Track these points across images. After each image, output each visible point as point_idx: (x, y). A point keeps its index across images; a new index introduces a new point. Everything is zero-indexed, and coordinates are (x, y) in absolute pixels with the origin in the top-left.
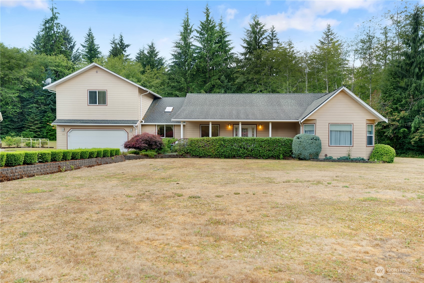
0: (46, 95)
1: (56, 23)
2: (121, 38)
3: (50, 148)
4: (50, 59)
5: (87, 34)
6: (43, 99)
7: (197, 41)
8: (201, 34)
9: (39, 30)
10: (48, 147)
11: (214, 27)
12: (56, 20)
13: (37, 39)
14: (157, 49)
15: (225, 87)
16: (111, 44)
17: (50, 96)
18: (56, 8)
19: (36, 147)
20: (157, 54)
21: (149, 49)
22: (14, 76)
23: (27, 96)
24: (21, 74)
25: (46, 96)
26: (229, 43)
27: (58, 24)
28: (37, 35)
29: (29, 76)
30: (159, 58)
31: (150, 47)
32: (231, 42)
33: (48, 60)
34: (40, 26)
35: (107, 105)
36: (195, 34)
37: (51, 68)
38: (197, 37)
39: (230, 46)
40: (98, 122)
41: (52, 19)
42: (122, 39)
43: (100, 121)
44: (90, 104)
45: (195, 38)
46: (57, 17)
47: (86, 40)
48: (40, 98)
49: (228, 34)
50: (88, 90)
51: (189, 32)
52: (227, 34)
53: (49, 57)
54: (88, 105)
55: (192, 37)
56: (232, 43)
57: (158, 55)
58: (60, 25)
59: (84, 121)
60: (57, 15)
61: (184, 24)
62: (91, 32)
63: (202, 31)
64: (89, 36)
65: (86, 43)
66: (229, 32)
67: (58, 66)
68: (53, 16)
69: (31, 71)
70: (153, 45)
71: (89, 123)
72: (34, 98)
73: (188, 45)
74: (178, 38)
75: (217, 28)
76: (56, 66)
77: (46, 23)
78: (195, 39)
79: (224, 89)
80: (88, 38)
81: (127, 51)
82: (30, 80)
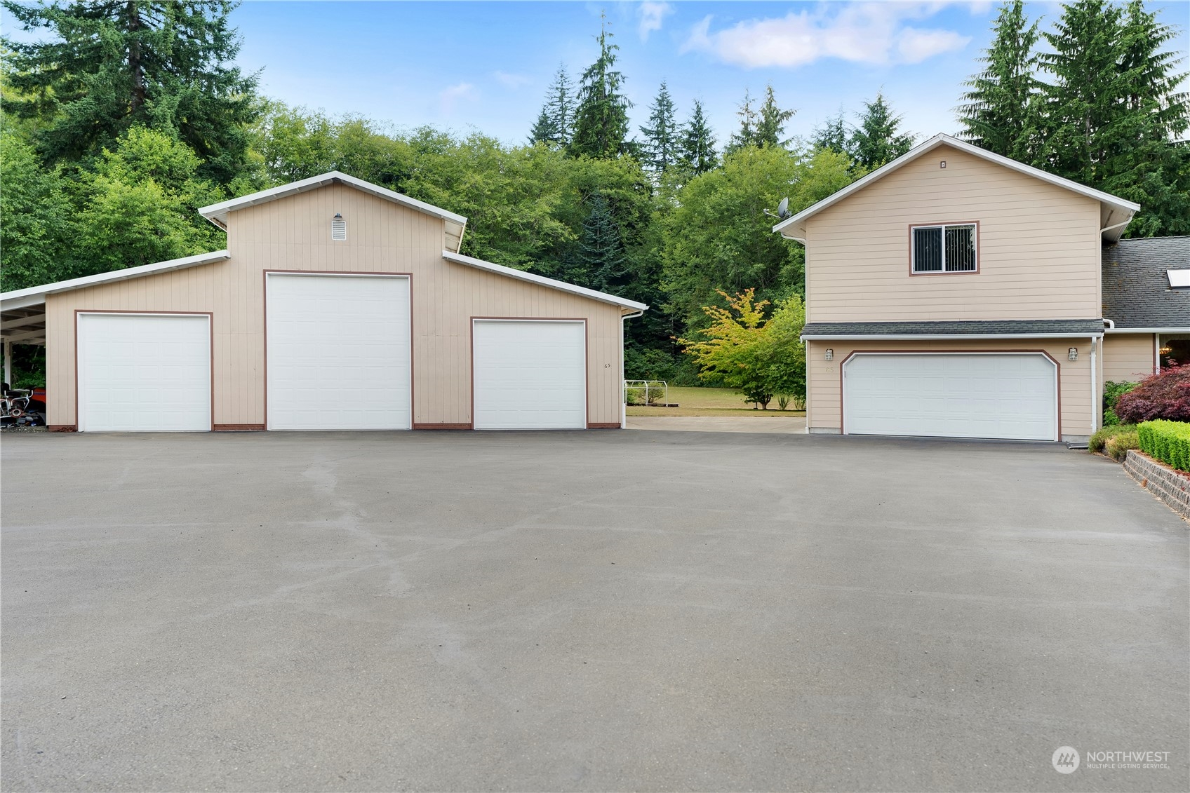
0: (590, 262)
1: (609, 75)
2: (770, 93)
3: (669, 406)
4: (599, 166)
5: (657, 99)
6: (584, 273)
7: (1048, 71)
8: (1063, 45)
9: (546, 101)
10: (665, 405)
11: (1112, 16)
12: (609, 65)
13: (540, 124)
14: (893, 113)
15: (1162, 209)
16: (739, 115)
17: (601, 265)
18: (611, 35)
19: (638, 405)
20: (894, 127)
21: (870, 115)
22: (522, 219)
23: (546, 268)
24: (539, 212)
25: (590, 267)
26: (1164, 62)
27: (616, 74)
28: (541, 114)
29: (553, 216)
30: (897, 140)
31: (873, 109)
32: (1176, 57)
33: (597, 172)
34: (550, 91)
35: (978, 272)
36: (1042, 47)
37: (603, 191)
38: (1048, 57)
39: (1170, 74)
40: (951, 328)
41: (601, 64)
42: (772, 96)
43: (954, 325)
44: (916, 270)
45: (1043, 60)
46: (614, 56)
47: (652, 116)
48: (576, 273)
49: (1164, 33)
50: (910, 226)
51: (1021, 43)
52: (1160, 32)
53: (597, 163)
54: (911, 275)
55: (1033, 60)
56: (1177, 61)
57: (896, 129)
58: (620, 78)
59: (902, 328)
60: (613, 52)
61: (1001, 23)
62: (665, 91)
63: (1067, 37)
64: (660, 103)
65: (652, 122)
66: (1169, 25)
67: (618, 185)
68: (603, 55)
69: (558, 202)
70: (880, 102)
71: (923, 333)
72: (563, 273)
73: (1018, 87)
74: (980, 67)
75: (1124, 21)
76: (612, 186)
77: (586, 76)
78: (1041, 65)
79: (1157, 213)
80: (659, 108)
81: (784, 130)
82: (556, 224)
